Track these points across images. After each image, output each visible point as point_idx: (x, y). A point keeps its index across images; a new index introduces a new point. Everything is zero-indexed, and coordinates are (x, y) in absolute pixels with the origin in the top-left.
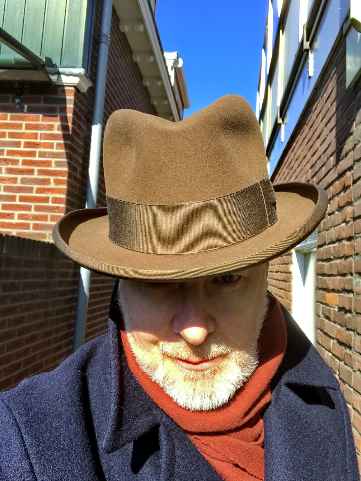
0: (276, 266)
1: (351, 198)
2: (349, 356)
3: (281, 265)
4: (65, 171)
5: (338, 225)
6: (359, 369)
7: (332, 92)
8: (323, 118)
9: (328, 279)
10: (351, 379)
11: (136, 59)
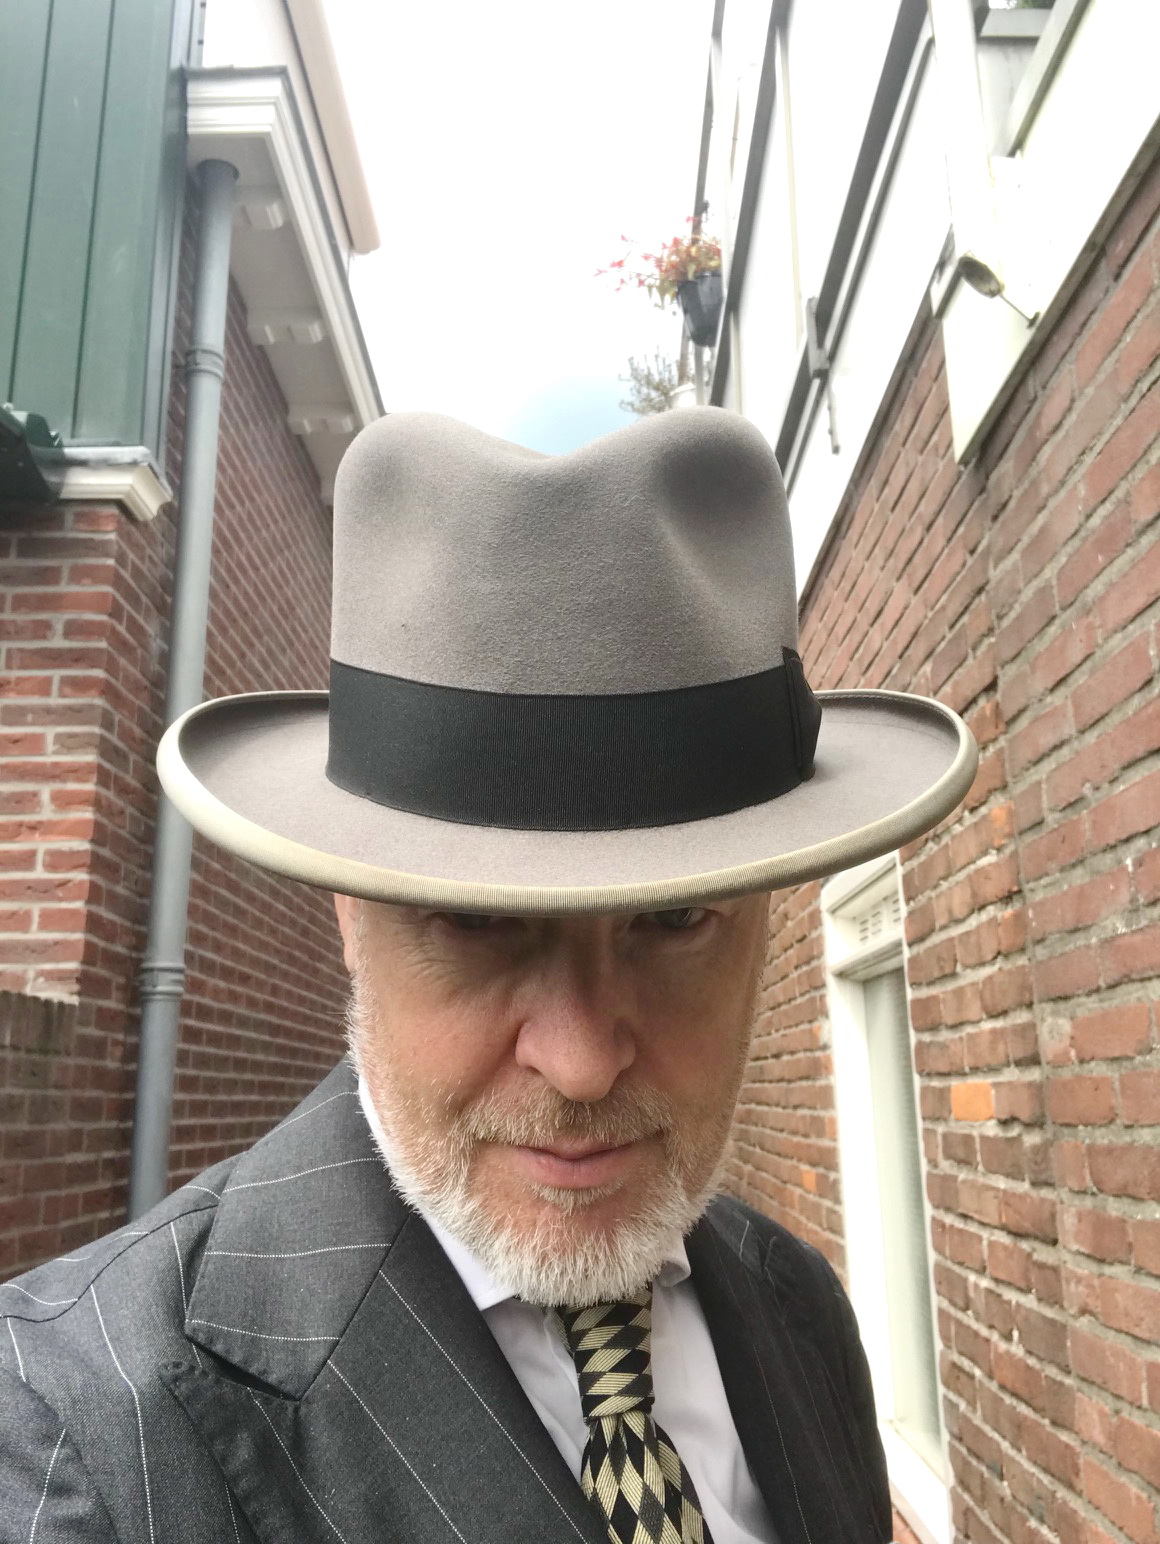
0: (775, 1035)
1: (1003, 776)
2: (1049, 1274)
3: (788, 1031)
4: (89, 764)
5: (964, 867)
6: (1087, 1304)
7: (907, 481)
8: (887, 560)
9: (952, 1040)
10: (1063, 1346)
11: (301, 426)
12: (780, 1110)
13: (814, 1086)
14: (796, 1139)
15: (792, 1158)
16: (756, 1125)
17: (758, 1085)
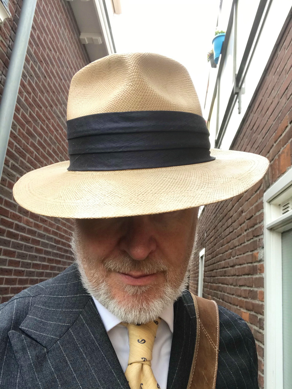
11: (84, 39)
12: (233, 287)
13: (252, 278)
14: (239, 299)
15: (237, 306)
16: (221, 292)
17: (223, 277)
